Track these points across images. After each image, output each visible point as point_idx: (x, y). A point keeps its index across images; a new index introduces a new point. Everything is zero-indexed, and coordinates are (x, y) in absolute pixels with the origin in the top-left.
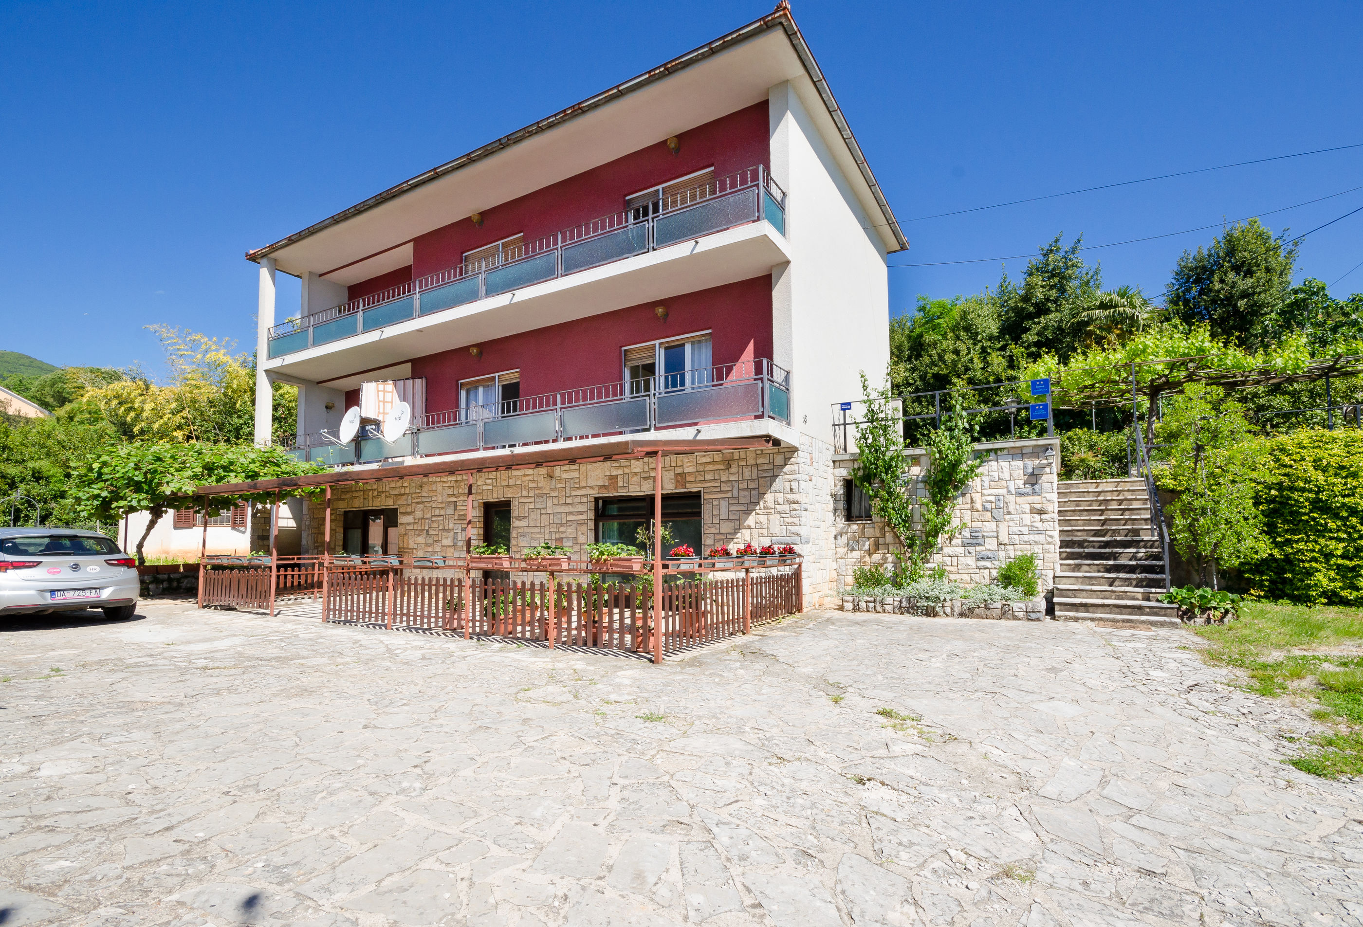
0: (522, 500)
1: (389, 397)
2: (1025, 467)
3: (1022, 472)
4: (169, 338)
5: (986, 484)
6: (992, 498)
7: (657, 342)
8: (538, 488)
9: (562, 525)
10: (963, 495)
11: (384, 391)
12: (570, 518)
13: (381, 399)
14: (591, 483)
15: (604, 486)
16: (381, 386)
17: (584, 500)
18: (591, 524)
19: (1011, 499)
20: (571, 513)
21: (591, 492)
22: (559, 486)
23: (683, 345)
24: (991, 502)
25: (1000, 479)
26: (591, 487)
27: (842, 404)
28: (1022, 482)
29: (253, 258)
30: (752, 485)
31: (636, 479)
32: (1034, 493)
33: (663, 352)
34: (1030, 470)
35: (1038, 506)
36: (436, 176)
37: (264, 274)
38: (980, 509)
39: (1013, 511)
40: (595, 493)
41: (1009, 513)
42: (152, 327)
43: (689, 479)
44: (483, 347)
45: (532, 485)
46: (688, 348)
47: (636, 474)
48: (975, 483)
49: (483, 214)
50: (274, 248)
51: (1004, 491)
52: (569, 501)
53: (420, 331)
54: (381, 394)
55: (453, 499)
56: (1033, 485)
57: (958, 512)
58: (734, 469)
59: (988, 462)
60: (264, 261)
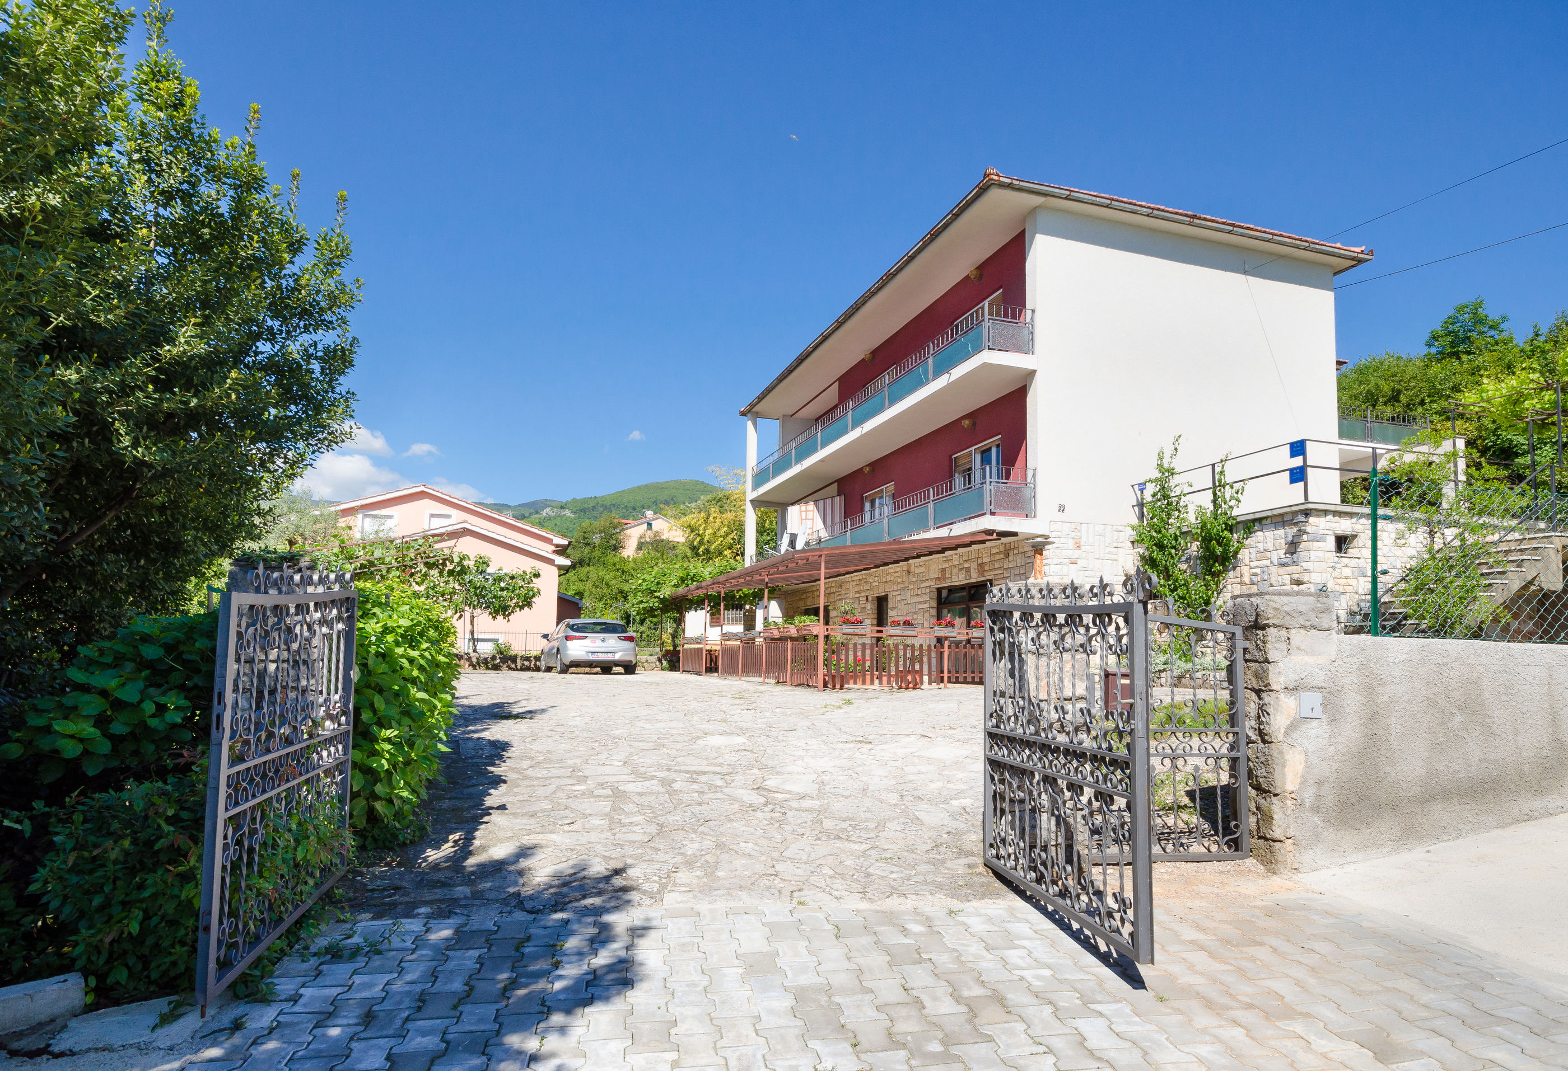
0: (895, 593)
1: (810, 515)
2: (1286, 537)
3: (1283, 541)
4: (722, 475)
5: (1253, 556)
6: (1258, 571)
7: (973, 448)
8: (903, 582)
9: (915, 613)
10: (1234, 568)
11: (806, 511)
12: (920, 606)
13: (804, 517)
14: (932, 576)
15: (938, 579)
16: (803, 508)
17: (927, 591)
18: (934, 612)
19: (1274, 570)
20: (920, 603)
21: (931, 583)
22: (914, 579)
23: (990, 449)
24: (1257, 574)
25: (1265, 550)
26: (931, 580)
27: (1140, 484)
28: (1284, 551)
29: (743, 414)
30: (1022, 571)
31: (955, 571)
32: (1294, 563)
33: (978, 457)
34: (1290, 539)
35: (1295, 577)
36: (825, 338)
37: (750, 424)
38: (1248, 582)
39: (1274, 583)
40: (935, 585)
41: (1272, 585)
42: (710, 469)
43: (986, 568)
44: (874, 465)
45: (900, 580)
46: (994, 450)
47: (955, 566)
48: (1244, 555)
49: (874, 353)
50: (752, 406)
51: (1267, 562)
52: (919, 592)
53: (822, 461)
54: (804, 514)
55: (857, 595)
56: (1292, 554)
57: (1229, 587)
58: (1011, 558)
59: (1255, 532)
60: (749, 415)
